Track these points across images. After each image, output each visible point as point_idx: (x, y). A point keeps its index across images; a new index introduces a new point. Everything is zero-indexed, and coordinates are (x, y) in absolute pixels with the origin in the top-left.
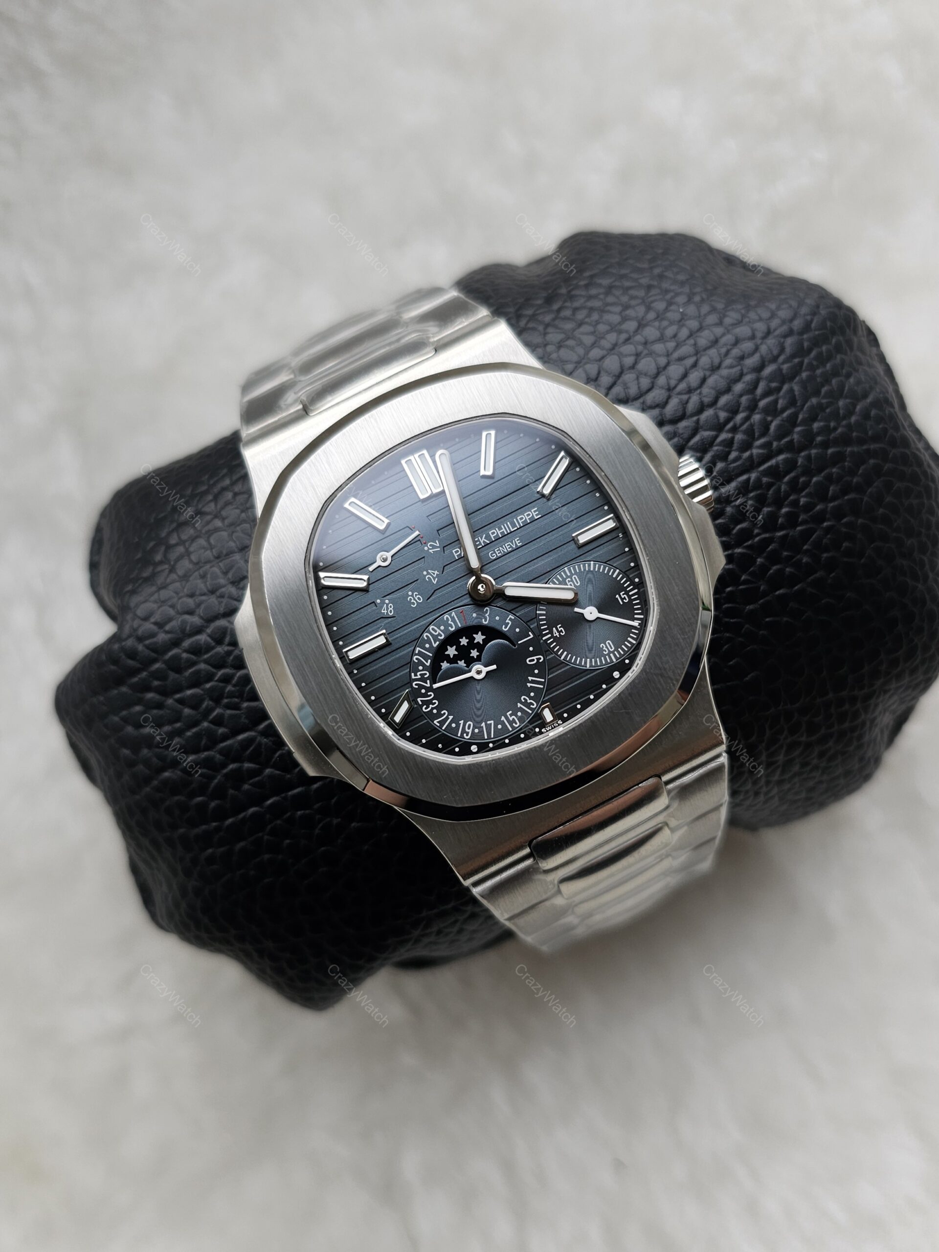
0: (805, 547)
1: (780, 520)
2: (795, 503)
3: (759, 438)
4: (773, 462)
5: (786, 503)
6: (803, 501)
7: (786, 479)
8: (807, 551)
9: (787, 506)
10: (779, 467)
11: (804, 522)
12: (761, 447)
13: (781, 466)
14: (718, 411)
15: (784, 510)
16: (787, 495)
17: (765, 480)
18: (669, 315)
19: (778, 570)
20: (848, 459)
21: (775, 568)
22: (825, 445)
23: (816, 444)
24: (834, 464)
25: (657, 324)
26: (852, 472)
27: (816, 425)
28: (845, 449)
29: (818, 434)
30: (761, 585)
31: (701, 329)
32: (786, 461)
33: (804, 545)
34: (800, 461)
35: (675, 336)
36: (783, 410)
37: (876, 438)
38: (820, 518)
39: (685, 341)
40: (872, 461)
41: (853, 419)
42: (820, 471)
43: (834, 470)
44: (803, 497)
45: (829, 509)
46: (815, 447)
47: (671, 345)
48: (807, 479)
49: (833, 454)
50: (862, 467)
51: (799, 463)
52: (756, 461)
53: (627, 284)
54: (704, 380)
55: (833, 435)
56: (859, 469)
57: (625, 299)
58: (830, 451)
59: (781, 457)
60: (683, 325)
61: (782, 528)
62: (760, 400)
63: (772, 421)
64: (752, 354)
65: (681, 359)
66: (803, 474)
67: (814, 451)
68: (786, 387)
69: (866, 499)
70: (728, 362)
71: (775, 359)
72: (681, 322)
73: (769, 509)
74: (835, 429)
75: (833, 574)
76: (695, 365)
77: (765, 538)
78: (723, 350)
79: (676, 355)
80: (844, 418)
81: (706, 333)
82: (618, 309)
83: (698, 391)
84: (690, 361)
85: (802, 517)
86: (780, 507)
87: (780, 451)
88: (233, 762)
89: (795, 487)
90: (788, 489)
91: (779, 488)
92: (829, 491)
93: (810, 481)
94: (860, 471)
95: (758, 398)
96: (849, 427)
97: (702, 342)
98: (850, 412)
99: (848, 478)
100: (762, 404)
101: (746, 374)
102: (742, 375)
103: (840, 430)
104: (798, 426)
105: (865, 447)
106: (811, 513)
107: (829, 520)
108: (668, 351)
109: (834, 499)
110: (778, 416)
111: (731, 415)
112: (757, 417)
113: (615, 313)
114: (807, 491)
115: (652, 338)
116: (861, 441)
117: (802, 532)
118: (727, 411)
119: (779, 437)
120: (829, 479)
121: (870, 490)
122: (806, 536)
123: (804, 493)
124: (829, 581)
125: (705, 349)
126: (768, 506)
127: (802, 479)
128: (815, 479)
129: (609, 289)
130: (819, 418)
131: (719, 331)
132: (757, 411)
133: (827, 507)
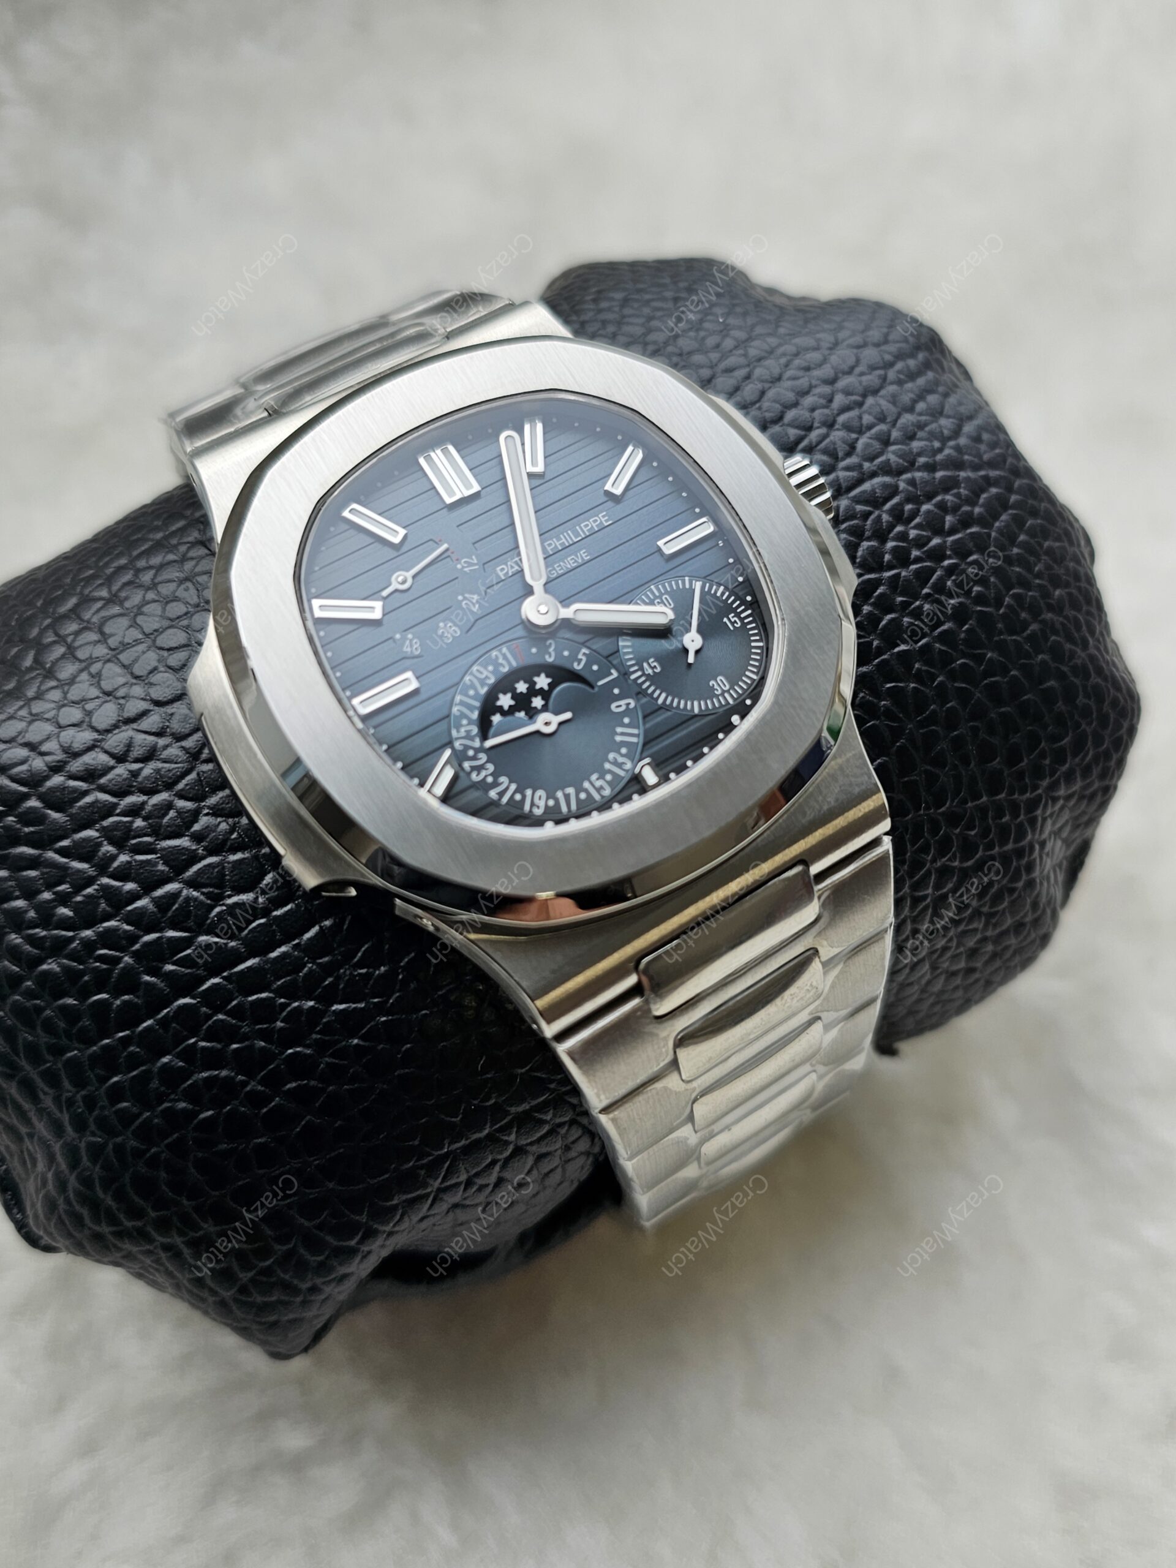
0: (926, 591)
1: (887, 557)
2: (903, 536)
3: (843, 459)
4: (866, 486)
5: (891, 535)
6: (913, 533)
7: (888, 506)
8: (928, 595)
9: (894, 539)
10: (876, 493)
11: (918, 560)
12: (848, 469)
13: (877, 491)
14: (785, 427)
15: (890, 544)
16: (893, 527)
17: (859, 508)
18: (706, 325)
19: (892, 620)
20: (963, 485)
21: (889, 617)
22: (931, 468)
23: (919, 466)
24: (946, 490)
25: (692, 334)
26: (973, 502)
27: (916, 445)
28: (957, 473)
29: (919, 454)
30: (873, 640)
31: (750, 339)
32: (885, 486)
33: (923, 589)
34: (902, 485)
35: (718, 346)
36: (870, 427)
37: (992, 464)
38: (937, 555)
39: (731, 351)
40: (994, 490)
41: (963, 441)
42: (929, 497)
43: (948, 497)
44: (915, 528)
45: (948, 544)
46: (919, 469)
47: (714, 356)
48: (914, 506)
49: (943, 479)
50: (984, 496)
51: (901, 488)
52: (844, 485)
53: (647, 297)
54: (763, 393)
55: (939, 457)
56: (978, 497)
57: (646, 311)
58: (939, 474)
59: (877, 480)
60: (727, 336)
61: (890, 567)
62: (838, 415)
63: (857, 439)
64: (820, 365)
65: (729, 370)
66: (908, 500)
67: (918, 475)
68: (870, 401)
69: (993, 534)
70: (789, 373)
71: (850, 371)
72: (725, 331)
73: (872, 543)
74: (940, 450)
75: (966, 627)
76: (748, 377)
77: (869, 580)
78: (783, 361)
79: (722, 366)
80: (950, 439)
81: (756, 343)
82: (641, 321)
83: (757, 405)
84: (741, 373)
85: (915, 553)
86: (883, 540)
87: (873, 475)
88: (148, 932)
89: (898, 516)
90: (891, 519)
91: (879, 517)
92: (944, 522)
93: (918, 510)
94: (981, 501)
95: (835, 412)
96: (958, 449)
97: (753, 352)
98: (957, 433)
99: (966, 508)
100: (841, 419)
101: (816, 386)
102: (811, 387)
103: (947, 451)
104: (894, 444)
105: (982, 473)
106: (926, 549)
107: (950, 557)
108: (711, 362)
109: (953, 531)
110: (865, 433)
111: (803, 433)
112: (837, 435)
113: (637, 325)
114: (917, 520)
115: (686, 349)
116: (976, 468)
117: (917, 572)
118: (797, 427)
119: (871, 459)
120: (942, 507)
121: (997, 524)
122: (923, 577)
123: (913, 524)
124: (963, 636)
125: (759, 360)
126: (869, 539)
127: (908, 507)
128: (925, 507)
129: (625, 302)
130: (918, 437)
131: (773, 341)
132: (837, 426)
133: (945, 542)
